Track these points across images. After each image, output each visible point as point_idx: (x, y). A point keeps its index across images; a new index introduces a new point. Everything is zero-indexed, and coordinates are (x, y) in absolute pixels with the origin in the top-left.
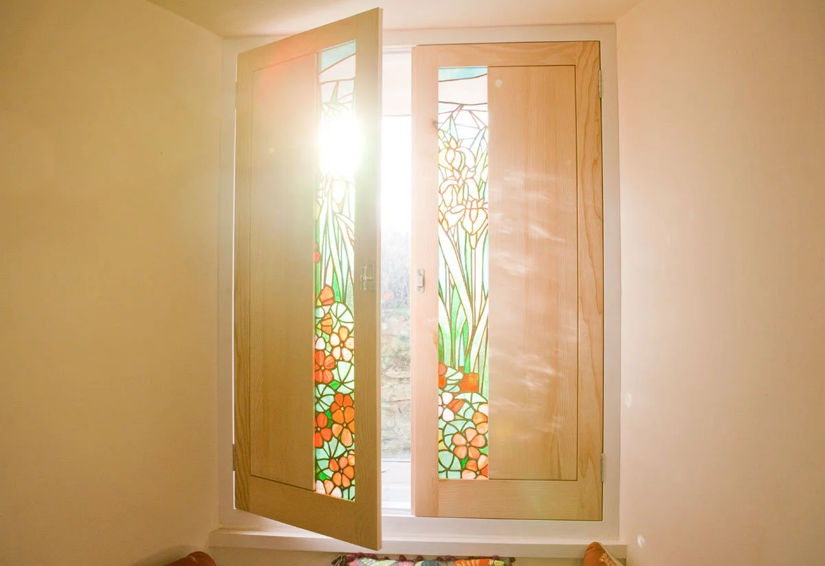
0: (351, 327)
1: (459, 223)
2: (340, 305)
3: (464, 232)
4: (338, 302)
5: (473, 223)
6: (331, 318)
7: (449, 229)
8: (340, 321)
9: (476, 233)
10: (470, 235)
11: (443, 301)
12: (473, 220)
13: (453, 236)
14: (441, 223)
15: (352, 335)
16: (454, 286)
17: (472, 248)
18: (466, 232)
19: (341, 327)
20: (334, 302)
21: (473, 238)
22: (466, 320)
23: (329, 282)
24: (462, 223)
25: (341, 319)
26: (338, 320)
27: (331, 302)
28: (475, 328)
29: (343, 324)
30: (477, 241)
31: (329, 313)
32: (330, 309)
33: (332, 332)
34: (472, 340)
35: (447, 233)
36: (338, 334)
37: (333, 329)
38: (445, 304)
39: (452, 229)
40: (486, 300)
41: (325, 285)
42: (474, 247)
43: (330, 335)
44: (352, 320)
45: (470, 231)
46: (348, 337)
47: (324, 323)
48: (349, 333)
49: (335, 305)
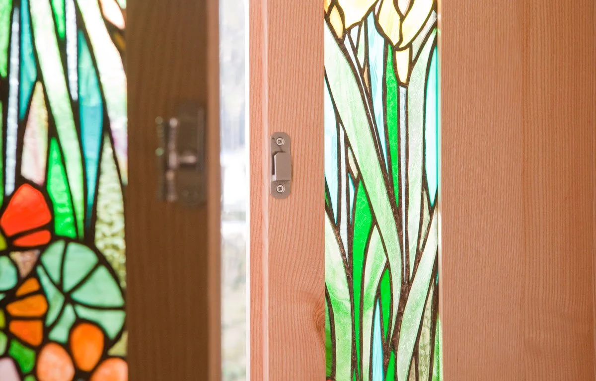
0: (113, 322)
1: (371, 19)
2: (73, 247)
3: (381, 40)
4: (67, 240)
5: (402, 18)
6: (41, 291)
7: (346, 31)
8: (74, 303)
9: (410, 45)
10: (396, 49)
11: (332, 219)
12: (403, 12)
13: (355, 50)
14: (327, 17)
15: (120, 348)
16: (358, 181)
17: (400, 84)
18: (387, 41)
19: (79, 321)
20: (55, 238)
21: (402, 58)
22: (387, 266)
23: (32, 171)
24: (376, 18)
25: (77, 296)
26: (69, 299)
27: (45, 236)
28: (407, 284)
29: (84, 313)
30: (412, 63)
31: (33, 274)
32: (39, 262)
33: (46, 340)
34: (400, 314)
35: (340, 42)
36: (67, 347)
37: (47, 330)
38: (336, 227)
39: (354, 32)
40: (431, 213)
41: (20, 180)
42: (403, 79)
43: (38, 350)
44: (117, 300)
45: (395, 40)
46: (105, 356)
47: (15, 309)
48: (109, 343)
49: (58, 247)
